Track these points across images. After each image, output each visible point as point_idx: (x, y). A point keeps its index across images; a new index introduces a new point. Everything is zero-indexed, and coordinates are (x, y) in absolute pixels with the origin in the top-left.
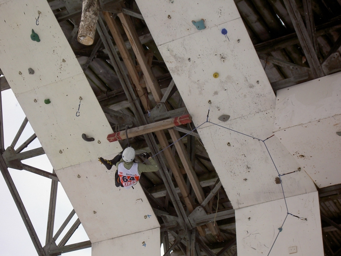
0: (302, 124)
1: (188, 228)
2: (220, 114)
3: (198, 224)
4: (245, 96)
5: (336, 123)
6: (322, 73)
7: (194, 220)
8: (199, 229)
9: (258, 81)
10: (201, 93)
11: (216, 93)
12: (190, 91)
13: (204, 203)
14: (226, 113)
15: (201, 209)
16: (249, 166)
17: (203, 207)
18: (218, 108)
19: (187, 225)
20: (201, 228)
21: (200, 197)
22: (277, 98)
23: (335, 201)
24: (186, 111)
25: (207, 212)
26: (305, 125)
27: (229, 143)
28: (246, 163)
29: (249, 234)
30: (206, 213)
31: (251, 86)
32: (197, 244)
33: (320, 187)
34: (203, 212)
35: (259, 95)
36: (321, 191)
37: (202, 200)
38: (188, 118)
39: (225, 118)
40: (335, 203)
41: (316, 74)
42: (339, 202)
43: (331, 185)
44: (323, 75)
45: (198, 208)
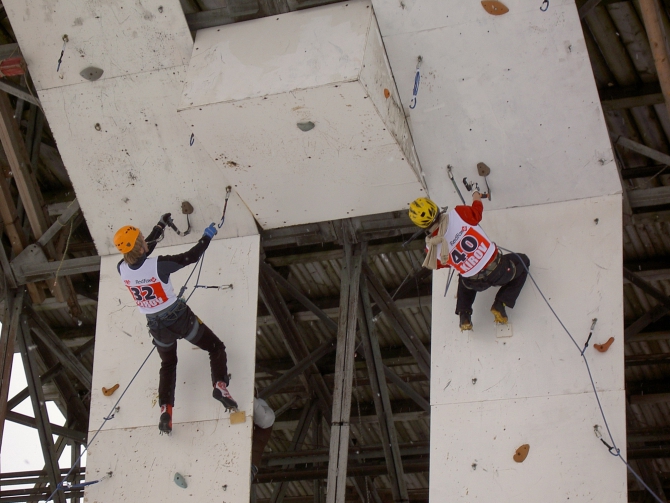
0: (232, 101)
1: (9, 285)
2: (85, 64)
3: (29, 279)
4: (135, 33)
5: (296, 106)
6: (285, 5)
7: (22, 271)
8: (33, 289)
9: (161, 8)
10: (48, 19)
11: (79, 22)
12: (28, 12)
13: (45, 238)
14: (97, 63)
15: (37, 250)
16: (134, 173)
17: (40, 245)
18: (81, 51)
19: (7, 278)
20: (35, 287)
21: (38, 226)
22: (196, 46)
23: (325, 262)
24: (18, 52)
25: (48, 257)
26: (239, 104)
27: (98, 125)
28: (129, 168)
29: (122, 306)
30: (45, 259)
31: (148, 17)
32: (25, 317)
33: (265, 228)
34: (41, 255)
35: (161, 36)
36: (265, 234)
37: (40, 232)
38: (18, 66)
39: (93, 74)
40: (325, 267)
41: (273, 7)
42: (331, 266)
43: (287, 225)
44: (285, 9)
45: (31, 247)
